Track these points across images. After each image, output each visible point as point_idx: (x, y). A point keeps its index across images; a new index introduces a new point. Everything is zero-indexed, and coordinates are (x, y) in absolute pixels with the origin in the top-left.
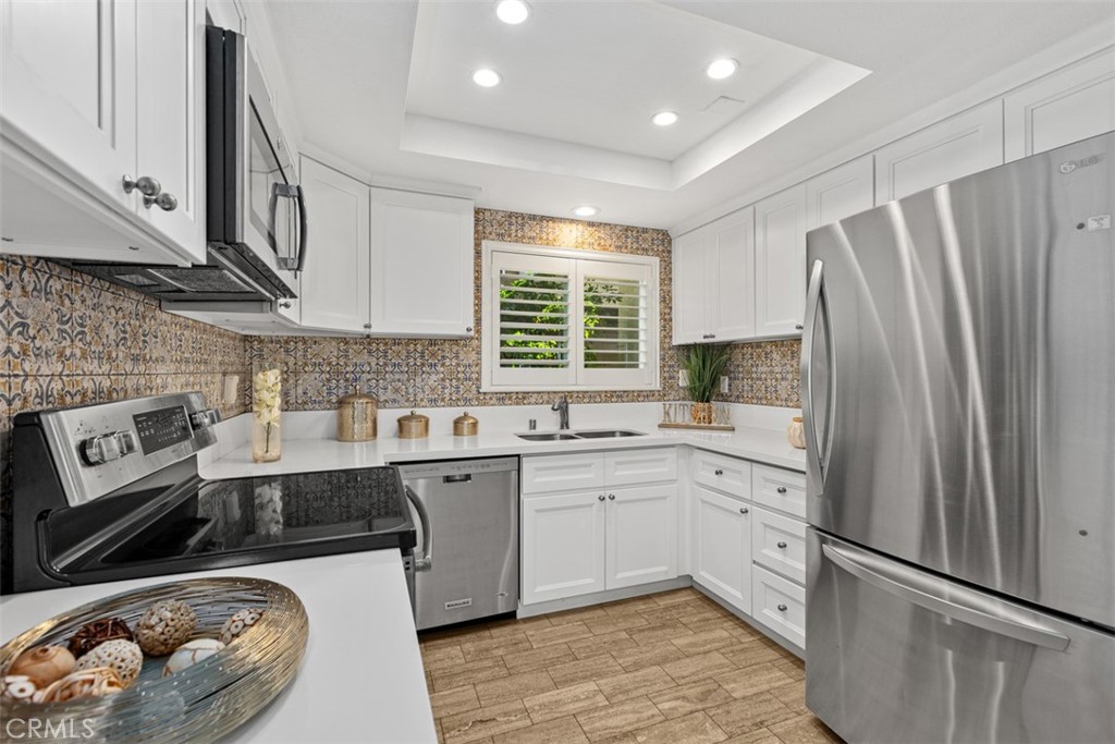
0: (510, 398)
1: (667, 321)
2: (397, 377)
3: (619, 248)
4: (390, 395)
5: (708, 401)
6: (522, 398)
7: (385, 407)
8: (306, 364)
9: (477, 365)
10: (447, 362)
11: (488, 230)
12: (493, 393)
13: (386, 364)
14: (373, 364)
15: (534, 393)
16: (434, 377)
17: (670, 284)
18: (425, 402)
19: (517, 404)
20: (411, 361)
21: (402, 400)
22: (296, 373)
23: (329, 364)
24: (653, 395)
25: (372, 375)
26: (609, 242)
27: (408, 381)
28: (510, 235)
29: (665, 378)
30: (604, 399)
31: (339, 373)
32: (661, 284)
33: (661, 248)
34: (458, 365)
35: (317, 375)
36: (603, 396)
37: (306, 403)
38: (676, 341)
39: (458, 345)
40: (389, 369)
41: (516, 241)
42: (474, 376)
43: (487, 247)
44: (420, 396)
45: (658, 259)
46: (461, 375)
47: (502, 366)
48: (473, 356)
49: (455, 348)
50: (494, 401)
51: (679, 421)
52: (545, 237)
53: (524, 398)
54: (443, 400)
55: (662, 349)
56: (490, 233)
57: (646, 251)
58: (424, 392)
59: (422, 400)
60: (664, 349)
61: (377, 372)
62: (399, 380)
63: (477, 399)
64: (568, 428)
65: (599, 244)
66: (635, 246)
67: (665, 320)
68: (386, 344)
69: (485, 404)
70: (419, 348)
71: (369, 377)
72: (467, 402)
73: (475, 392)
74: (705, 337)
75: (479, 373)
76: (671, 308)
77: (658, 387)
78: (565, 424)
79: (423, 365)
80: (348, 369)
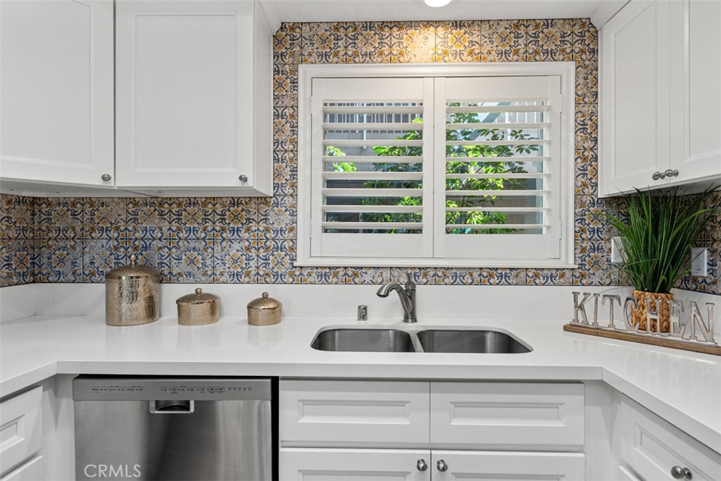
0: (336, 275)
1: (587, 161)
2: (192, 245)
3: (504, 55)
4: (183, 267)
5: (664, 289)
6: (352, 275)
7: (178, 282)
8: (93, 229)
9: (291, 230)
10: (254, 226)
11: (308, 49)
12: (312, 268)
13: (179, 229)
14: (165, 229)
15: (370, 268)
16: (236, 246)
17: (595, 103)
18: (226, 277)
19: (346, 282)
20: (209, 225)
21: (199, 274)
22: (83, 239)
23: (117, 229)
24: (562, 276)
25: (164, 243)
26: (487, 47)
27: (205, 249)
28: (336, 55)
29: (583, 250)
30: (477, 278)
31: (127, 240)
32: (577, 104)
33: (578, 47)
34: (267, 230)
35: (104, 242)
36: (476, 274)
37: (93, 274)
38: (605, 191)
39: (267, 203)
40: (183, 235)
41: (346, 61)
42: (288, 244)
43: (305, 73)
44: (220, 269)
45: (572, 65)
46: (270, 244)
47: (326, 231)
48: (286, 218)
49: (264, 208)
50: (313, 278)
51: (603, 323)
52: (386, 49)
53: (356, 275)
54: (248, 274)
55: (579, 203)
56: (310, 54)
57: (551, 55)
58: (224, 264)
59: (222, 274)
60: (582, 204)
61: (170, 239)
62: (194, 249)
63: (292, 275)
64: (414, 320)
65: (471, 53)
66: (532, 48)
67: (585, 159)
68: (180, 205)
69: (301, 282)
70: (219, 209)
71: (160, 244)
72: (279, 278)
73: (288, 266)
74: (657, 176)
75: (294, 240)
76: (596, 140)
77: (571, 263)
78: (410, 315)
79: (223, 230)
80: (137, 235)
